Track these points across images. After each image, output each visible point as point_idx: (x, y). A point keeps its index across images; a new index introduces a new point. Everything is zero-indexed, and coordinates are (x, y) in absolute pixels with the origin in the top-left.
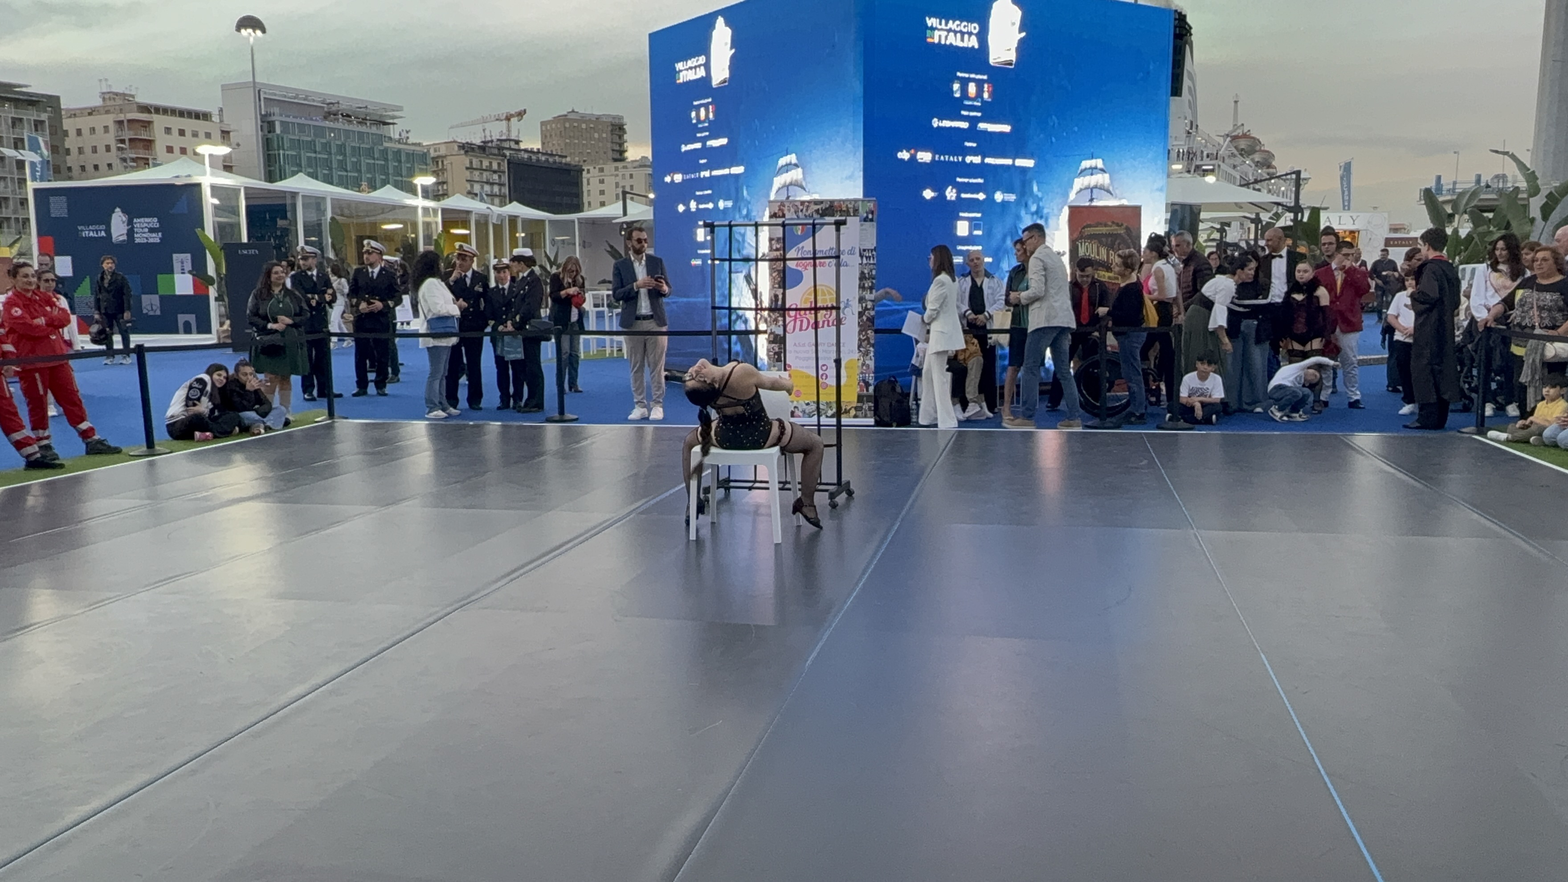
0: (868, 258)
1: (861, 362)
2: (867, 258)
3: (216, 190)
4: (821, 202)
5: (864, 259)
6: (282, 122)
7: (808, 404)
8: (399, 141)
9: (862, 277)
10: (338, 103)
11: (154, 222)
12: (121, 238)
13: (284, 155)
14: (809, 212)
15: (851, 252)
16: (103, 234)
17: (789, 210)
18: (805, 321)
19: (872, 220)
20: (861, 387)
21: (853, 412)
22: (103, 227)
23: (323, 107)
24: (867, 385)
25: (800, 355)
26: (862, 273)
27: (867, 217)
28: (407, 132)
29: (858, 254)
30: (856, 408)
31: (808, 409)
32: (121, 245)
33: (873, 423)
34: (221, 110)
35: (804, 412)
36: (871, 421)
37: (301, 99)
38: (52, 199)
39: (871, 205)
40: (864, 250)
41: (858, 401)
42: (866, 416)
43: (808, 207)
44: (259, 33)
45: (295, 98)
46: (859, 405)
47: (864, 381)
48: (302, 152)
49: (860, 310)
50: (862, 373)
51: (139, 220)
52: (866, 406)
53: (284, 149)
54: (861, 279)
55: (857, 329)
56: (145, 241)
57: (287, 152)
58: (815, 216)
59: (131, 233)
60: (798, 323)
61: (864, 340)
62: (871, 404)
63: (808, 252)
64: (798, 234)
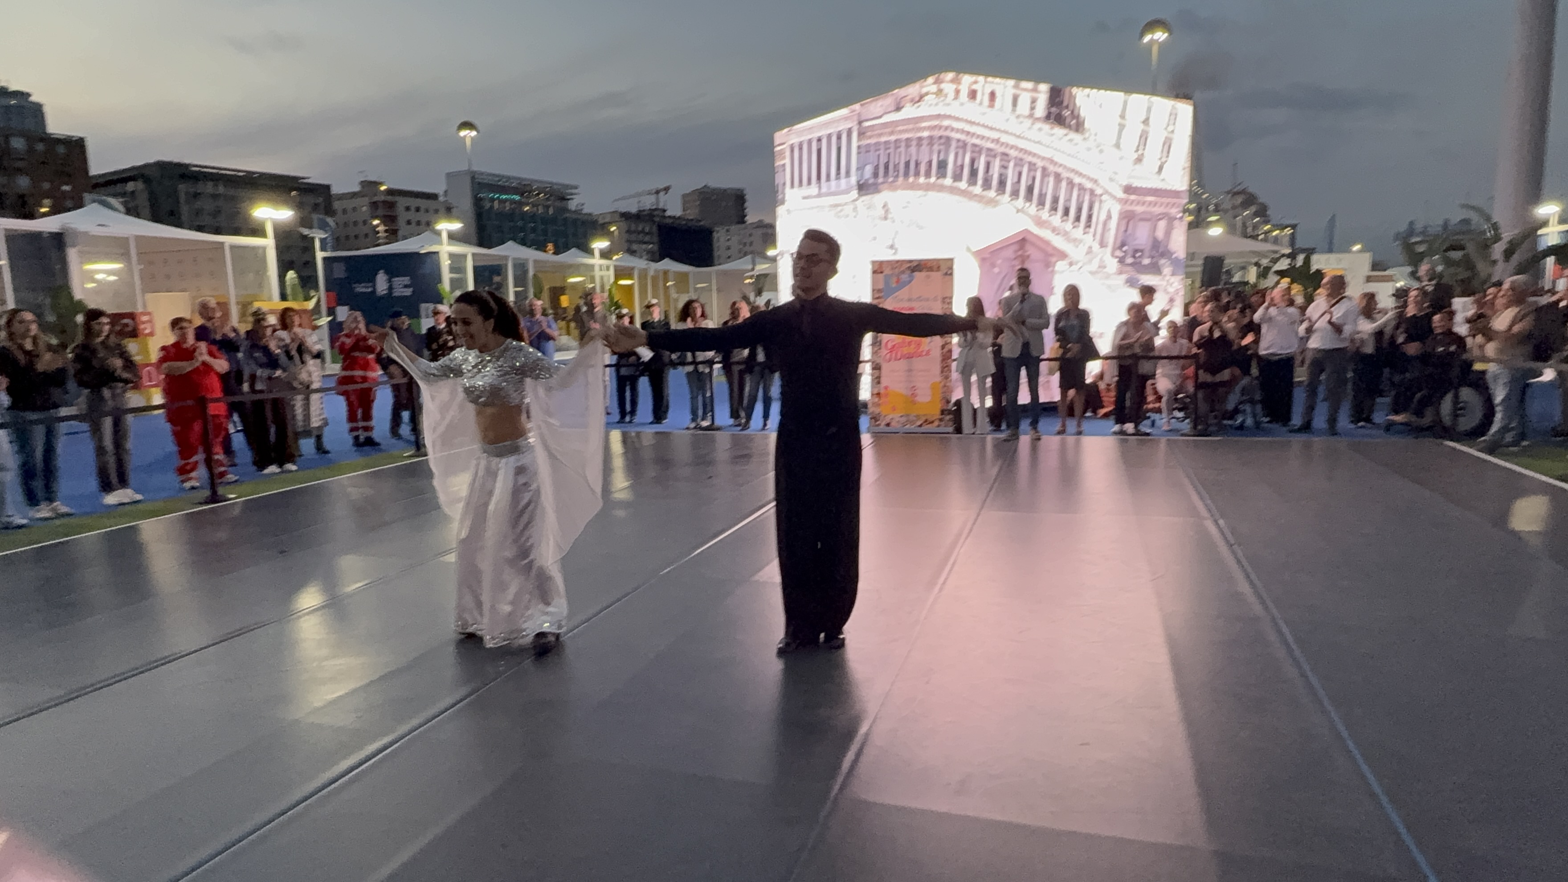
1: (942, 384)
2: (947, 303)
3: (452, 256)
4: (910, 261)
5: (945, 304)
7: (901, 416)
8: (575, 211)
10: (531, 184)
11: (406, 280)
12: (385, 292)
13: (491, 224)
14: (902, 269)
15: (934, 300)
16: (370, 290)
17: (887, 268)
18: (899, 353)
20: (942, 404)
21: (936, 423)
22: (370, 284)
24: (948, 402)
25: (895, 379)
27: (947, 272)
28: (583, 205)
29: (940, 301)
30: (939, 420)
31: (902, 421)
32: (382, 298)
34: (446, 192)
35: (898, 422)
36: (951, 429)
37: (503, 182)
38: (335, 265)
40: (946, 298)
41: (941, 415)
42: (945, 426)
43: (901, 265)
44: (474, 133)
45: (499, 181)
46: (941, 417)
47: (945, 399)
50: (943, 393)
51: (396, 279)
52: (948, 417)
55: (939, 359)
56: (400, 294)
58: (909, 272)
59: (390, 288)
60: (894, 354)
61: (945, 367)
62: (951, 416)
63: (902, 300)
64: (894, 285)
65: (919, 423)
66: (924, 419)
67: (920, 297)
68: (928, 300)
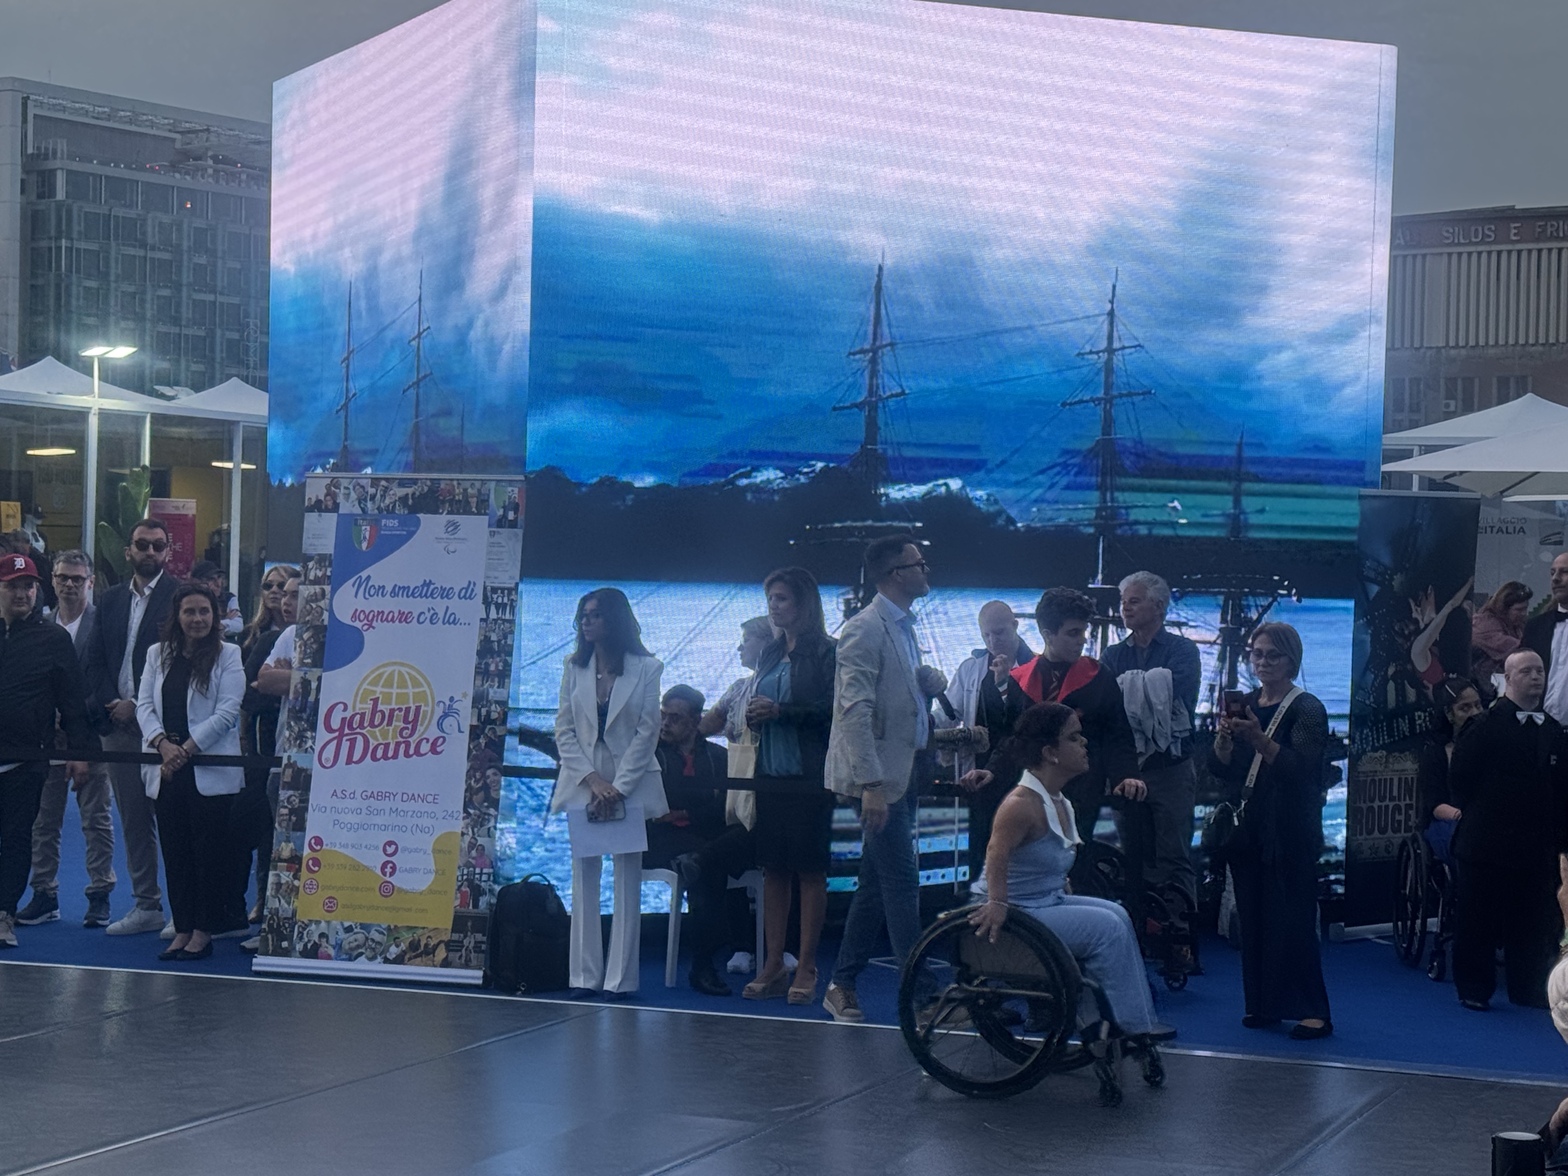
0: (500, 607)
1: (467, 839)
2: (498, 606)
5: (493, 608)
6: (70, 173)
7: (348, 930)
9: (486, 650)
10: (208, 130)
13: (69, 250)
14: (387, 501)
15: (467, 594)
17: (347, 496)
18: (360, 741)
19: (513, 524)
20: (463, 895)
21: (441, 953)
23: (173, 140)
24: (477, 892)
25: (343, 818)
26: (486, 642)
27: (505, 516)
29: (480, 598)
30: (450, 946)
31: (348, 940)
33: (480, 982)
35: (338, 946)
36: (475, 976)
37: (121, 120)
39: (514, 492)
40: (494, 590)
41: (454, 930)
42: (467, 965)
43: (385, 491)
45: (109, 118)
46: (456, 937)
47: (471, 883)
48: (113, 244)
49: (475, 723)
50: (468, 865)
52: (469, 942)
53: (70, 238)
54: (481, 654)
55: (465, 766)
57: (76, 245)
58: (400, 510)
60: (345, 745)
61: (479, 790)
62: (479, 937)
63: (381, 590)
64: (364, 545)
65: (393, 951)
66: (407, 938)
67: (428, 584)
68: (446, 593)
